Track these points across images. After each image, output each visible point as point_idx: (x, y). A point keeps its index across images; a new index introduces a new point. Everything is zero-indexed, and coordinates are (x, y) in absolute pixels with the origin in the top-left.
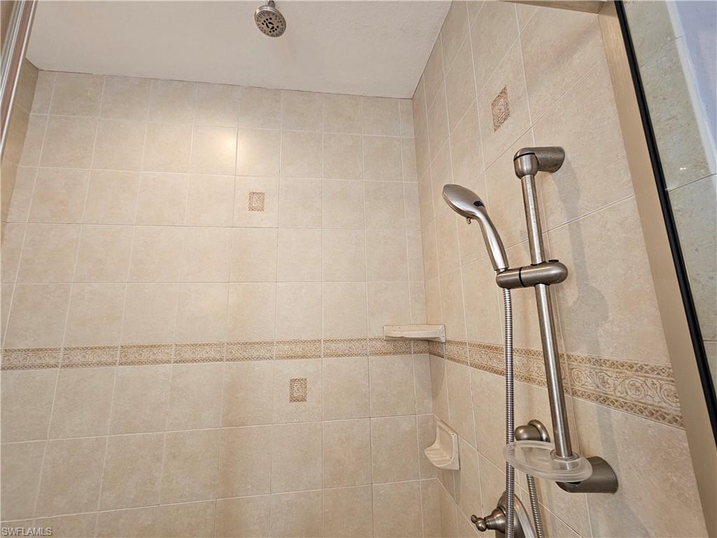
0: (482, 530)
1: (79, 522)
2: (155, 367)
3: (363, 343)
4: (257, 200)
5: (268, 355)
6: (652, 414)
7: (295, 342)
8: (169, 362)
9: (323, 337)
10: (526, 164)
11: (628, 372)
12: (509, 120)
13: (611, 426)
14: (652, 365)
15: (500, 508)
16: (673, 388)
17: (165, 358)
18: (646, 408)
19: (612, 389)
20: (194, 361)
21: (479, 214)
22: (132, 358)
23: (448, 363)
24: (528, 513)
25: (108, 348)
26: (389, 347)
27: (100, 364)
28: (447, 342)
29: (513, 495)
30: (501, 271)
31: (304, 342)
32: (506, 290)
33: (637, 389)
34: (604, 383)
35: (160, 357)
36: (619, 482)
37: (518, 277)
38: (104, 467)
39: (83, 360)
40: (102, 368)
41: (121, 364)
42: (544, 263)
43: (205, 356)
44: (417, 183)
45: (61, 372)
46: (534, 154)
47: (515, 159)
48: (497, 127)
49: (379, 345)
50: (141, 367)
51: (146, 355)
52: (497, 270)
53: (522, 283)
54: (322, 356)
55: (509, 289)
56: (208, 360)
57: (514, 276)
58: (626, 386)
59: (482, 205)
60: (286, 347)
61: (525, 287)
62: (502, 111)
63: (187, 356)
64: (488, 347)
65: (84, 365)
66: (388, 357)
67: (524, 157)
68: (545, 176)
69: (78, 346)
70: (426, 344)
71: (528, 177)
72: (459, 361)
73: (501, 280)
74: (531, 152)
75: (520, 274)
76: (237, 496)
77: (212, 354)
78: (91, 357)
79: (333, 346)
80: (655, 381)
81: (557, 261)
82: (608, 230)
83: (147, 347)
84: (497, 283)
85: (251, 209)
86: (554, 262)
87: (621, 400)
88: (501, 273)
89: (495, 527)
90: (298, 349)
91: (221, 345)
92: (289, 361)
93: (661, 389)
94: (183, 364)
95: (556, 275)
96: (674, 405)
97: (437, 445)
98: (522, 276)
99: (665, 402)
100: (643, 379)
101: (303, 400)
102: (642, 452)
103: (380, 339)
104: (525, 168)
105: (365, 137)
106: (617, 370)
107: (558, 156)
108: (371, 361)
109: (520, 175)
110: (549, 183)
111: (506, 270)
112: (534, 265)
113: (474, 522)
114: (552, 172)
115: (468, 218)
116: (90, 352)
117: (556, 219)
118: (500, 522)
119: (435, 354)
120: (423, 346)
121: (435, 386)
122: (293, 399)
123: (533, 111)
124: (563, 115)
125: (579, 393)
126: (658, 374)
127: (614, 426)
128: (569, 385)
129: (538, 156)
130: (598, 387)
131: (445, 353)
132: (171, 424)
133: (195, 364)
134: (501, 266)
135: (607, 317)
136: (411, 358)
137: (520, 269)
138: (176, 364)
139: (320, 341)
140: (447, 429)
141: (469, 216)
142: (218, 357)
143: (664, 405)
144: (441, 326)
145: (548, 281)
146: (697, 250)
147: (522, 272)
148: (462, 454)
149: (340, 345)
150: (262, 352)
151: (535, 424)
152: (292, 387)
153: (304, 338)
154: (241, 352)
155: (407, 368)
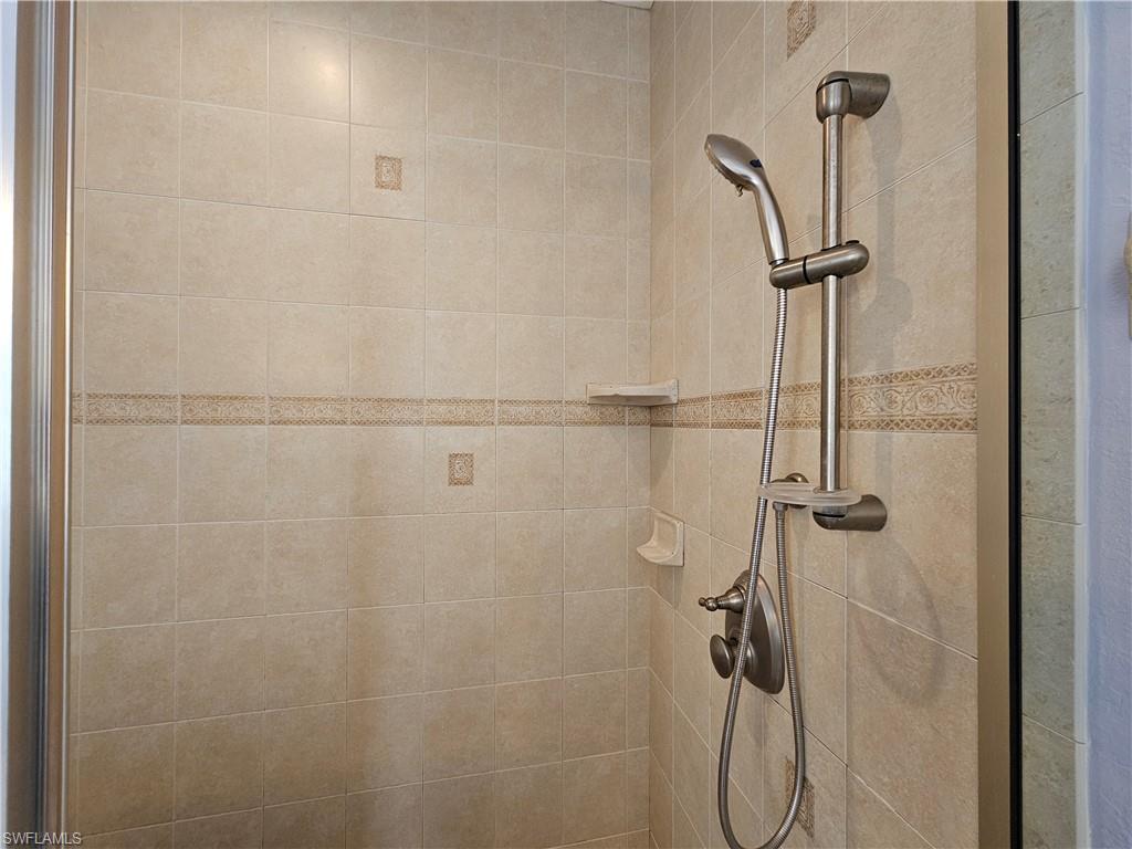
0: (713, 609)
1: (150, 635)
2: (239, 428)
3: (557, 407)
4: (389, 170)
5: (415, 418)
6: (942, 425)
7: (455, 401)
8: (261, 422)
9: (497, 396)
10: (833, 100)
11: (922, 382)
12: (815, 35)
13: (890, 454)
14: (953, 365)
15: (736, 588)
16: (972, 387)
17: (256, 416)
18: (935, 420)
19: (899, 408)
20: (300, 422)
21: (755, 180)
22: (202, 414)
23: (677, 432)
24: (773, 594)
25: (161, 397)
26: (594, 414)
27: (150, 421)
28: (681, 402)
29: (757, 575)
30: (779, 263)
31: (469, 402)
32: (782, 291)
33: (931, 400)
34: (892, 402)
35: (246, 414)
36: (889, 516)
37: (802, 269)
38: (177, 566)
39: (121, 413)
40: (154, 426)
41: (185, 422)
42: (839, 246)
43: (318, 416)
44: (648, 162)
45: (87, 430)
46: (847, 81)
47: (819, 89)
48: (792, 50)
49: (579, 410)
50: (217, 428)
51: (223, 410)
52: (773, 263)
53: (806, 278)
54: (496, 423)
55: (786, 290)
56: (322, 422)
57: (795, 269)
58: (918, 400)
59: (761, 166)
60: (442, 408)
61: (809, 283)
62: (803, 22)
63: (288, 414)
64: (742, 395)
65: (126, 421)
66: (591, 429)
67: (832, 85)
68: (856, 123)
69: (112, 393)
70: (647, 413)
71: (834, 117)
72: (696, 425)
73: (779, 275)
74: (843, 78)
75: (804, 265)
76: (377, 605)
77: (329, 414)
78: (132, 410)
79: (513, 410)
80: (953, 384)
81: (857, 242)
82: (932, 195)
83: (225, 398)
84: (771, 280)
85: (380, 185)
86: (853, 243)
87: (908, 418)
88: (778, 266)
89: (728, 608)
90: (461, 412)
91: (342, 400)
92: (447, 429)
93: (958, 391)
94: (284, 426)
95: (852, 261)
96: (969, 407)
97: (653, 542)
98: (808, 267)
99: (960, 406)
100: (939, 385)
101: (469, 482)
102: (921, 474)
103: (582, 403)
104: (832, 104)
105: (569, 73)
106: (911, 382)
107: (878, 89)
108: (568, 434)
109: (822, 115)
110: (863, 133)
111: (786, 261)
112: (825, 251)
113: (702, 605)
114: (867, 115)
115: (738, 186)
116: (131, 402)
117: (863, 187)
118: (735, 601)
119: (658, 425)
120: (643, 415)
121: (655, 469)
122: (454, 482)
123: (852, 17)
124: (897, 21)
125: (857, 425)
126: (959, 374)
127: (894, 453)
128: (846, 418)
129: (854, 86)
130: (882, 410)
131: (676, 419)
132: (273, 510)
133: (303, 427)
134: (779, 255)
135: (911, 316)
136: (624, 432)
137: (806, 258)
138: (272, 426)
139: (493, 401)
140: (669, 519)
141: (742, 183)
142: (338, 418)
143: (958, 410)
144: (673, 381)
145: (841, 271)
146: (1037, 203)
147: (808, 261)
148: (688, 547)
149: (522, 409)
150: (407, 414)
151: (796, 477)
152: (451, 465)
153: (469, 396)
154: (373, 412)
155: (618, 445)
